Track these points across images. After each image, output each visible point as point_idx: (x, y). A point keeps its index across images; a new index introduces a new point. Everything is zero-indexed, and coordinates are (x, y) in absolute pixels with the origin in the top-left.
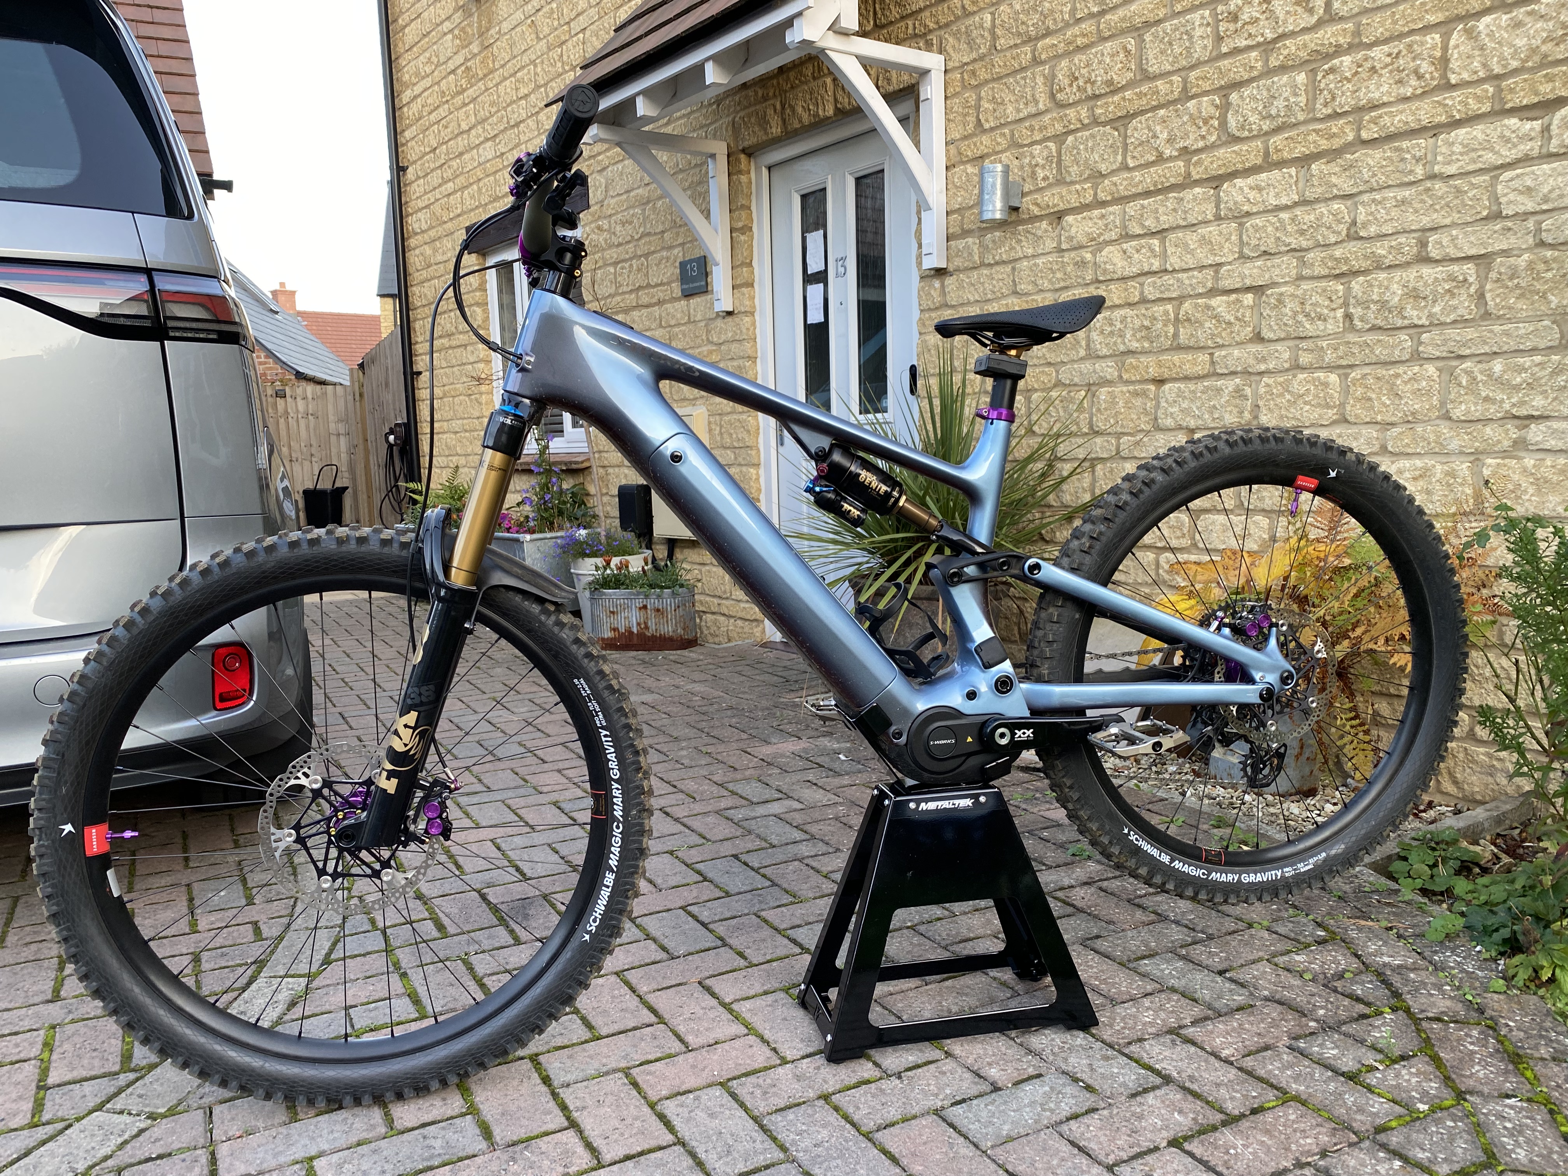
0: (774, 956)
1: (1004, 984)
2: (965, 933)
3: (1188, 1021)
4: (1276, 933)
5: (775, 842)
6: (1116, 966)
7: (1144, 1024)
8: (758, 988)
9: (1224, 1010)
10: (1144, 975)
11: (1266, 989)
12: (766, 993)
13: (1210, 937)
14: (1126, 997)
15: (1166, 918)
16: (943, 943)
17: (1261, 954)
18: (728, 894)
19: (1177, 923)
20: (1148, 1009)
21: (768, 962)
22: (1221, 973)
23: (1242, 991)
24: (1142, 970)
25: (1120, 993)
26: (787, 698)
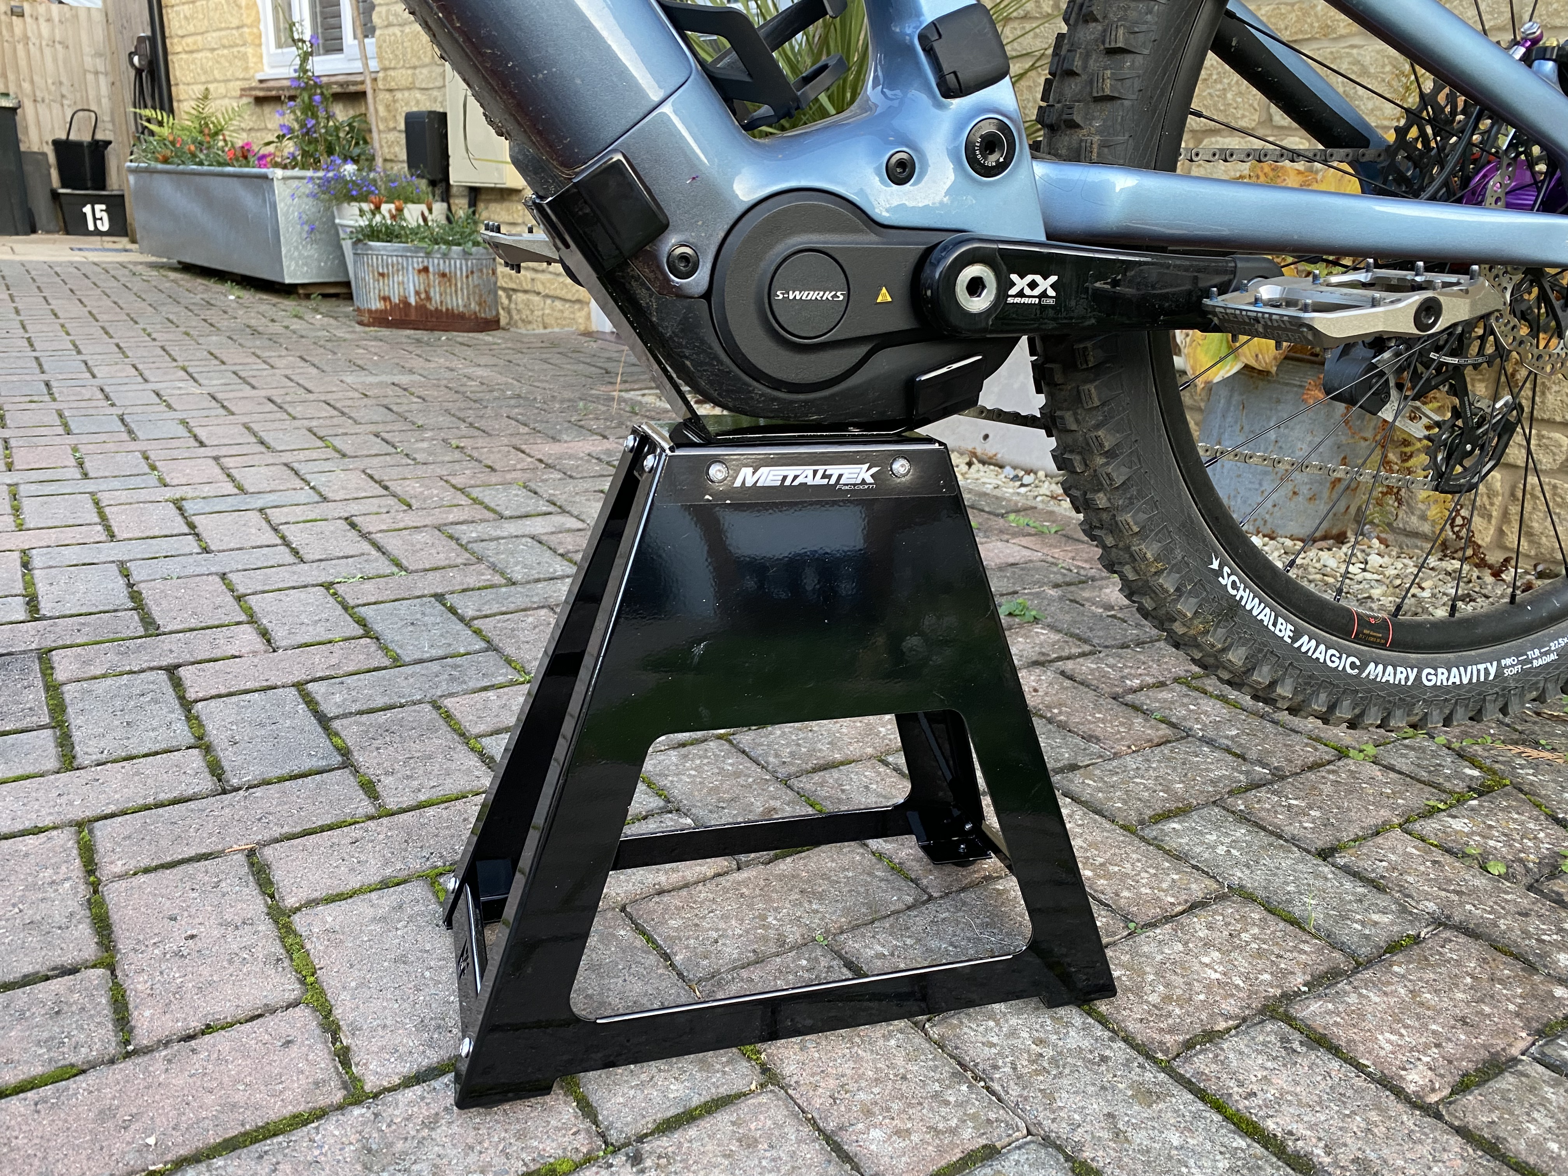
0: (438, 793)
1: (898, 870)
2: (826, 752)
3: (1298, 981)
4: (1391, 768)
5: (518, 577)
6: (1119, 835)
7: (1208, 988)
8: (373, 874)
9: (1365, 951)
10: (1179, 857)
11: (1427, 897)
12: (385, 884)
13: (1279, 776)
14: (1154, 912)
15: (1188, 734)
16: (782, 772)
17: (1384, 813)
18: (397, 662)
19: (1209, 742)
20: (1207, 944)
21: (420, 806)
22: (1325, 854)
23: (1383, 901)
24: (1172, 843)
25: (1138, 899)
26: (601, 390)
